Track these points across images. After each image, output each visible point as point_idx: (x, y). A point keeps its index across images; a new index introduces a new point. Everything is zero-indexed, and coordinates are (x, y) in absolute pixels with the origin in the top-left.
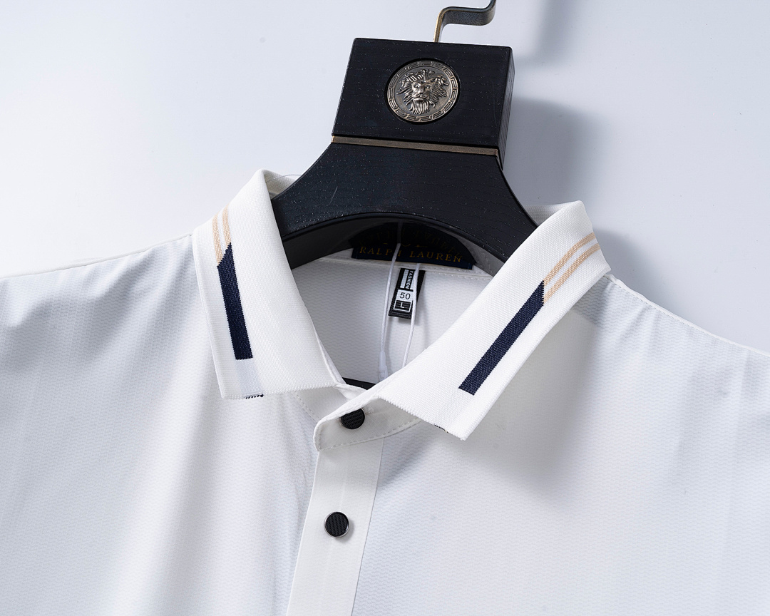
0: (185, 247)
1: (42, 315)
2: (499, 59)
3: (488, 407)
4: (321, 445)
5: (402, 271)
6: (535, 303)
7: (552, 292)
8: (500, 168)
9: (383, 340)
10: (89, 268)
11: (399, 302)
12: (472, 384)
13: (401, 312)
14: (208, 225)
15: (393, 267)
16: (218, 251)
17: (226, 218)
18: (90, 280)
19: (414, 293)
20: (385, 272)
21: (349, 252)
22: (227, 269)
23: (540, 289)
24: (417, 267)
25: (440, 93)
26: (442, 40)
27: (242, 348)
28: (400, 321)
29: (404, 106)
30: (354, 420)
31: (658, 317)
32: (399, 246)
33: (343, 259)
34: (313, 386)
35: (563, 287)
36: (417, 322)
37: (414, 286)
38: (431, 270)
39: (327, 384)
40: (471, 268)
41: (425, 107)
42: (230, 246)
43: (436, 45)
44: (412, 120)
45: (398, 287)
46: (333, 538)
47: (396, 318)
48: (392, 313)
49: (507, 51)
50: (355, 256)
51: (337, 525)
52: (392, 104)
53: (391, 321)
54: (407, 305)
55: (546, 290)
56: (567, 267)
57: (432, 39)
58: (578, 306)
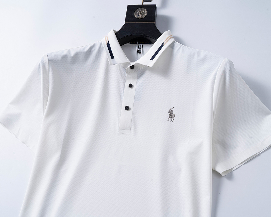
0: (100, 42)
1: (77, 54)
2: (154, 7)
3: (155, 62)
4: (127, 72)
5: (139, 46)
6: (162, 45)
7: (165, 44)
8: (155, 25)
9: (136, 57)
10: (83, 47)
11: (139, 51)
12: (152, 59)
13: (139, 52)
14: (104, 38)
15: (137, 45)
16: (106, 42)
17: (107, 37)
18: (84, 49)
19: (141, 49)
20: (136, 46)
21: (129, 43)
22: (108, 45)
23: (163, 43)
24: (142, 45)
25: (144, 13)
26: (143, 4)
27: (112, 57)
28: (139, 54)
29: (137, 16)
30: (132, 67)
31: (183, 46)
32: (138, 41)
33: (128, 44)
34: (125, 62)
35: (167, 43)
36: (142, 54)
37: (141, 48)
38: (144, 45)
39: (127, 62)
40: (151, 44)
41: (141, 16)
42: (108, 41)
43: (143, 5)
44: (139, 18)
45: (138, 48)
46: (130, 88)
47: (138, 53)
48: (138, 52)
49: (155, 5)
50: (130, 44)
51: (131, 86)
52: (135, 16)
53: (137, 54)
54: (140, 51)
55: (164, 44)
56: (167, 40)
57: (142, 4)
58: (169, 46)
